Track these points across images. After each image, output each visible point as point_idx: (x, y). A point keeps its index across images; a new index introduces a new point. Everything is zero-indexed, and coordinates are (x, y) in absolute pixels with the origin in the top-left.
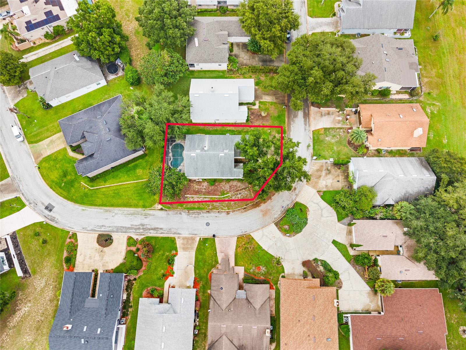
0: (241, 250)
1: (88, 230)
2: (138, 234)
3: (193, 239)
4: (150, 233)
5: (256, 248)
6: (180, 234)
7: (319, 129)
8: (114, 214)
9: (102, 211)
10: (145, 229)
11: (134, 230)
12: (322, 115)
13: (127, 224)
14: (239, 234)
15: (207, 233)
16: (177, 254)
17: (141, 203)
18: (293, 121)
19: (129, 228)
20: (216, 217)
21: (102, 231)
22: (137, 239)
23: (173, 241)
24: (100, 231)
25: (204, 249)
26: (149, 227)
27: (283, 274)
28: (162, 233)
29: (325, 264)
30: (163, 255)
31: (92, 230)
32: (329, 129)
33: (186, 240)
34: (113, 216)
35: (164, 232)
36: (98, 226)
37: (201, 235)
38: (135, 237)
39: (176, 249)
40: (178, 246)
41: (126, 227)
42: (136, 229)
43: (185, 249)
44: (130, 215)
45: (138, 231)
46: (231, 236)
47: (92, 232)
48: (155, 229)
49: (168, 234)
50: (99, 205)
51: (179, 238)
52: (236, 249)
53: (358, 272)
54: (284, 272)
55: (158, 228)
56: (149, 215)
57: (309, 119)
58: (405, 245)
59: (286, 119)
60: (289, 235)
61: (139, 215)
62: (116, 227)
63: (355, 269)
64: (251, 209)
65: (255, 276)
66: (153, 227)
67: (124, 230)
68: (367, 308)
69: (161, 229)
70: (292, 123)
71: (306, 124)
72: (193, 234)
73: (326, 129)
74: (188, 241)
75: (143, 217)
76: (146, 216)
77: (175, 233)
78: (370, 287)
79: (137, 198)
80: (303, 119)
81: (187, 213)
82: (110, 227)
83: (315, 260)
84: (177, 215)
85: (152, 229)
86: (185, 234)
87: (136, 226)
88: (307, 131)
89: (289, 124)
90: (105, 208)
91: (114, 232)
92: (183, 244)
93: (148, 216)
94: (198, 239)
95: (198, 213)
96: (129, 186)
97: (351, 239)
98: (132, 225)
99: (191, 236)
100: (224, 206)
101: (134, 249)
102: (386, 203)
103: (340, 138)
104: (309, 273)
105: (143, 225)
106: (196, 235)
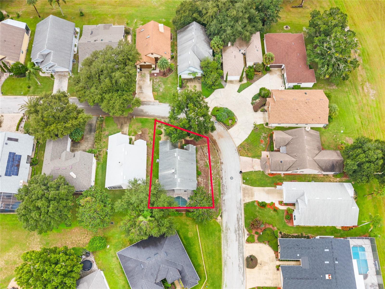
0: (249, 153)
1: (244, 279)
2: (243, 234)
3: (244, 189)
4: (242, 224)
5: (247, 142)
6: (241, 200)
7: (154, 96)
8: (228, 258)
9: (225, 269)
10: (238, 229)
11: (241, 238)
12: (141, 93)
13: (236, 244)
14: (238, 155)
15: (239, 179)
16: (257, 201)
17: (217, 233)
18: (146, 113)
19: (239, 243)
20: (225, 172)
21: (244, 266)
22: (248, 235)
23: (247, 205)
24: (244, 268)
25: (251, 180)
26: (237, 226)
27: (264, 125)
28: (241, 215)
29: (255, 98)
30: (259, 212)
31: (243, 275)
32: (153, 88)
33: (245, 195)
34: (230, 258)
35: (240, 213)
36: (239, 270)
37: (241, 183)
38: (246, 237)
39: (254, 202)
40: (251, 201)
41: (238, 246)
42: (239, 237)
43: (252, 195)
44: (228, 243)
45: (241, 235)
46: (240, 161)
47: (245, 276)
48: (238, 221)
49: (241, 210)
50: (221, 271)
51: (244, 201)
52: (249, 157)
53: (258, 79)
54: (263, 124)
55: (237, 218)
56: (226, 226)
57: (144, 102)
58: (239, 47)
59: (144, 118)
60: (236, 120)
61: (227, 235)
62: (239, 254)
63: (256, 81)
64: (218, 146)
65: (267, 144)
66: (237, 222)
67: (241, 247)
68: (280, 76)
69: (238, 215)
70: (147, 114)
71: (149, 104)
72: (240, 189)
73: (154, 90)
74: (246, 193)
75: (229, 231)
76: (228, 229)
77: (241, 204)
78: (266, 74)
79: (213, 237)
80: (145, 106)
81: (224, 195)
82: (239, 260)
83: (252, 104)
84: (226, 203)
85: (238, 223)
86: (240, 195)
87: (236, 237)
88: (155, 104)
89: (148, 116)
90: (223, 266)
91: (243, 256)
92: (249, 197)
93: (228, 227)
94: (244, 186)
95: (223, 186)
96: (203, 244)
97: (236, 81)
98: (236, 240)
99: (242, 191)
100: (217, 166)
101: (256, 237)
102: (212, 54)
103: (161, 82)
104: (262, 108)
105: (236, 231)
106: (240, 187)
